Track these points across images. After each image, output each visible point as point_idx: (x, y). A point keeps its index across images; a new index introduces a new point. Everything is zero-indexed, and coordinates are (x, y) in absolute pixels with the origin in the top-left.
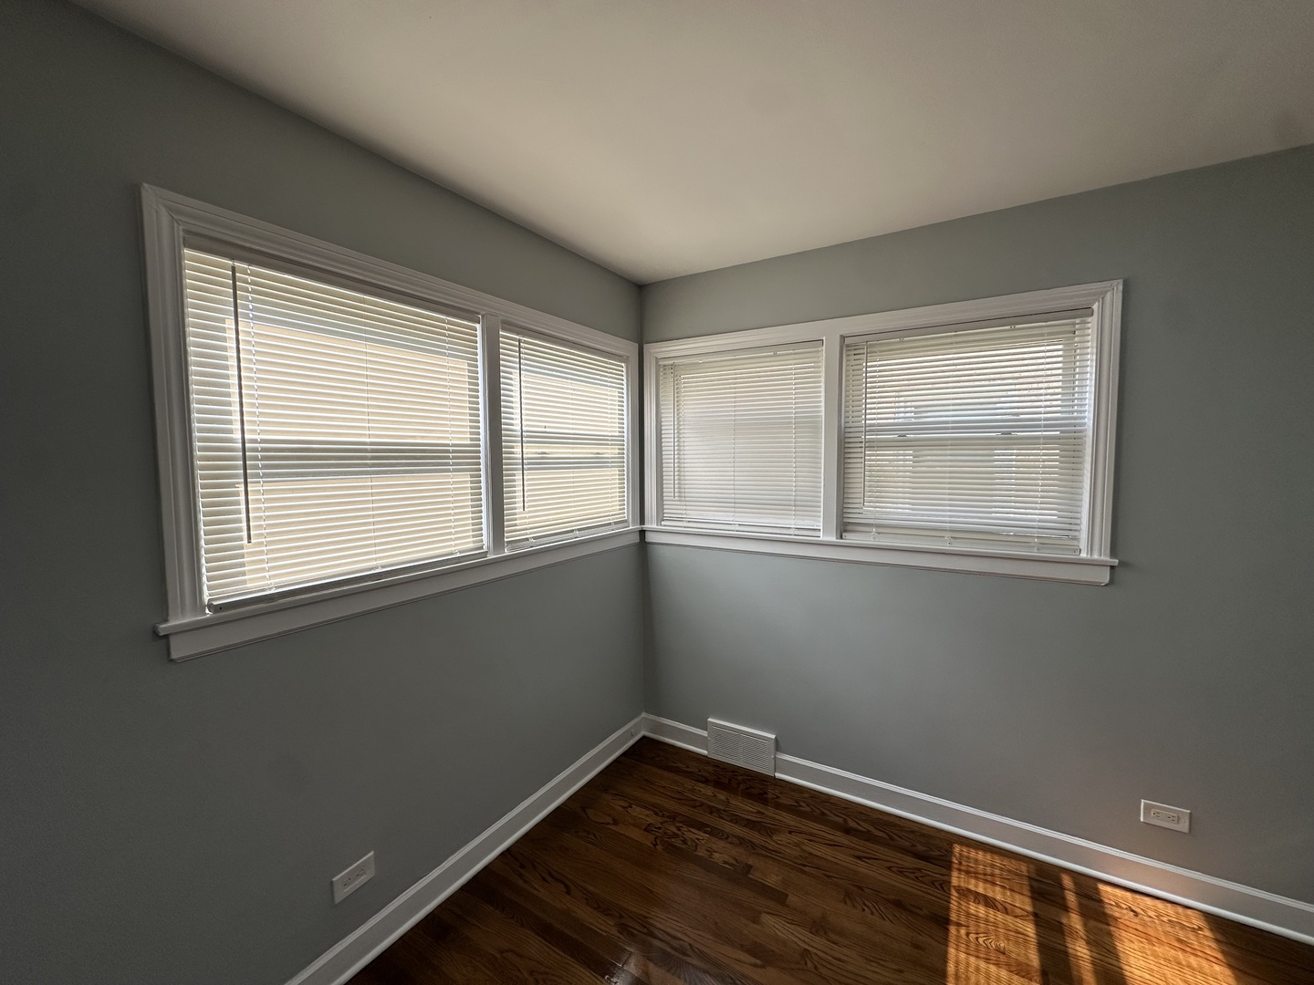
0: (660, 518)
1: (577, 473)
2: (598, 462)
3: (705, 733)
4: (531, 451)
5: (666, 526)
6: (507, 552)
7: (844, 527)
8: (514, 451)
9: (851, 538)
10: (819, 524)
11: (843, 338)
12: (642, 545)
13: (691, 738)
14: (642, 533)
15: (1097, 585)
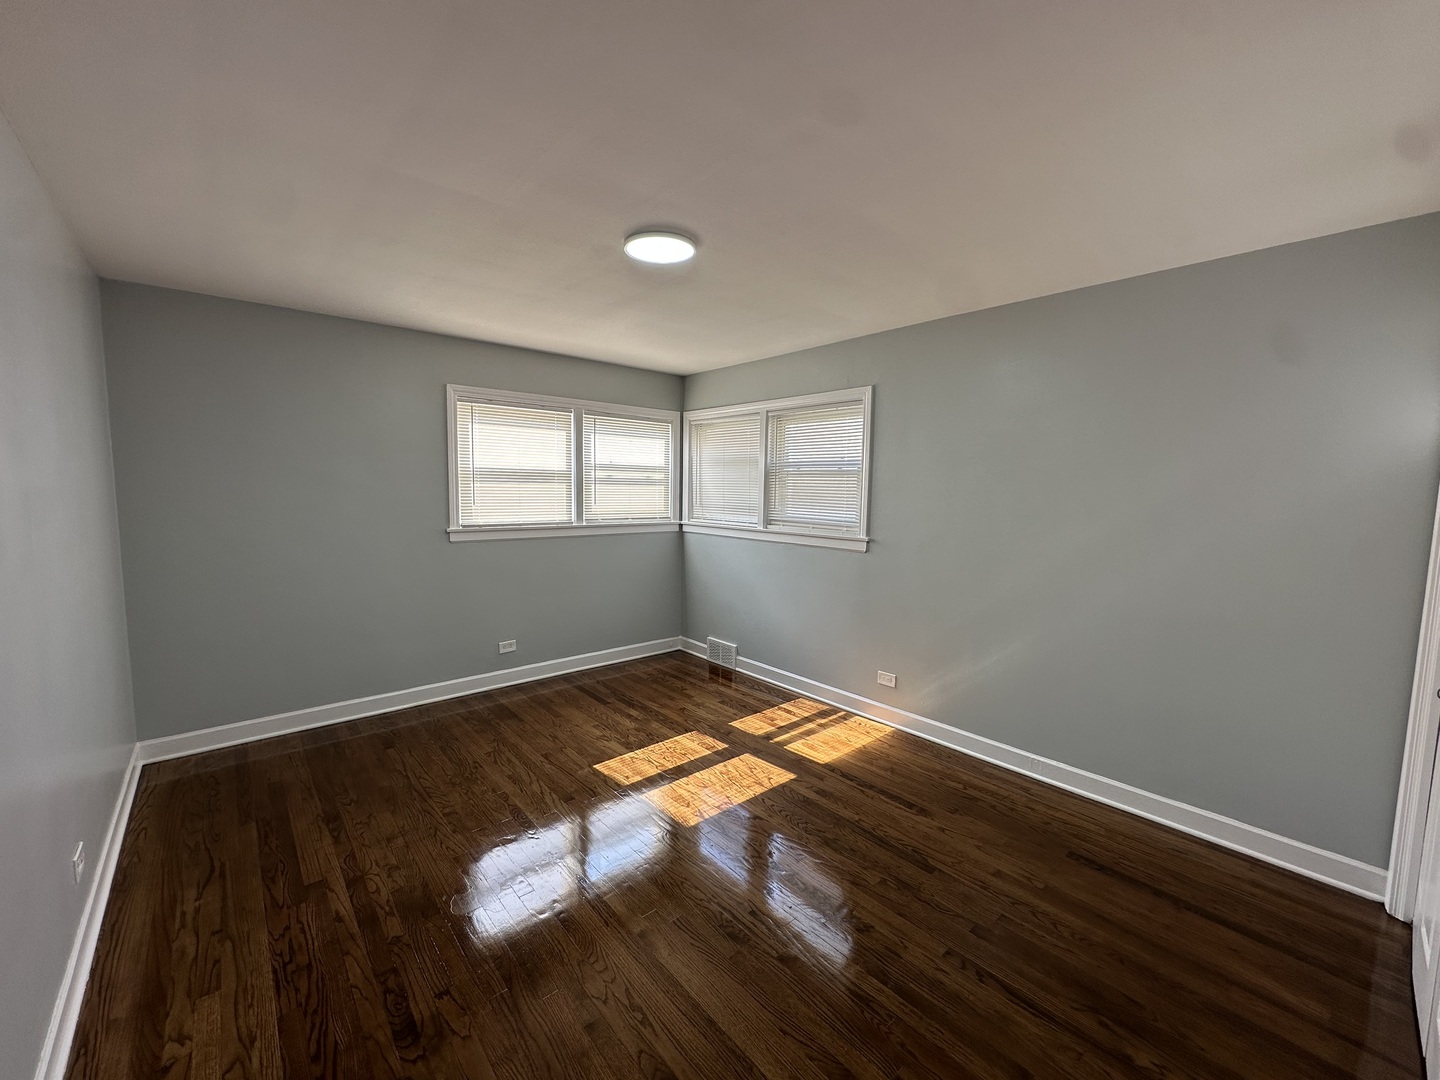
0: (691, 517)
1: (632, 487)
2: (650, 482)
3: (706, 646)
4: (600, 474)
5: (693, 521)
6: (584, 524)
7: (768, 522)
8: (589, 474)
9: (771, 528)
10: (755, 520)
11: (768, 412)
12: (681, 533)
13: (701, 650)
14: (681, 525)
15: (861, 552)
